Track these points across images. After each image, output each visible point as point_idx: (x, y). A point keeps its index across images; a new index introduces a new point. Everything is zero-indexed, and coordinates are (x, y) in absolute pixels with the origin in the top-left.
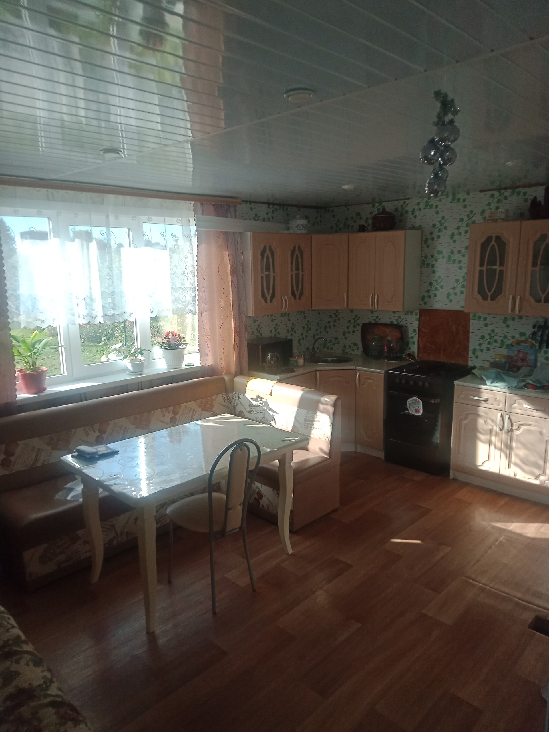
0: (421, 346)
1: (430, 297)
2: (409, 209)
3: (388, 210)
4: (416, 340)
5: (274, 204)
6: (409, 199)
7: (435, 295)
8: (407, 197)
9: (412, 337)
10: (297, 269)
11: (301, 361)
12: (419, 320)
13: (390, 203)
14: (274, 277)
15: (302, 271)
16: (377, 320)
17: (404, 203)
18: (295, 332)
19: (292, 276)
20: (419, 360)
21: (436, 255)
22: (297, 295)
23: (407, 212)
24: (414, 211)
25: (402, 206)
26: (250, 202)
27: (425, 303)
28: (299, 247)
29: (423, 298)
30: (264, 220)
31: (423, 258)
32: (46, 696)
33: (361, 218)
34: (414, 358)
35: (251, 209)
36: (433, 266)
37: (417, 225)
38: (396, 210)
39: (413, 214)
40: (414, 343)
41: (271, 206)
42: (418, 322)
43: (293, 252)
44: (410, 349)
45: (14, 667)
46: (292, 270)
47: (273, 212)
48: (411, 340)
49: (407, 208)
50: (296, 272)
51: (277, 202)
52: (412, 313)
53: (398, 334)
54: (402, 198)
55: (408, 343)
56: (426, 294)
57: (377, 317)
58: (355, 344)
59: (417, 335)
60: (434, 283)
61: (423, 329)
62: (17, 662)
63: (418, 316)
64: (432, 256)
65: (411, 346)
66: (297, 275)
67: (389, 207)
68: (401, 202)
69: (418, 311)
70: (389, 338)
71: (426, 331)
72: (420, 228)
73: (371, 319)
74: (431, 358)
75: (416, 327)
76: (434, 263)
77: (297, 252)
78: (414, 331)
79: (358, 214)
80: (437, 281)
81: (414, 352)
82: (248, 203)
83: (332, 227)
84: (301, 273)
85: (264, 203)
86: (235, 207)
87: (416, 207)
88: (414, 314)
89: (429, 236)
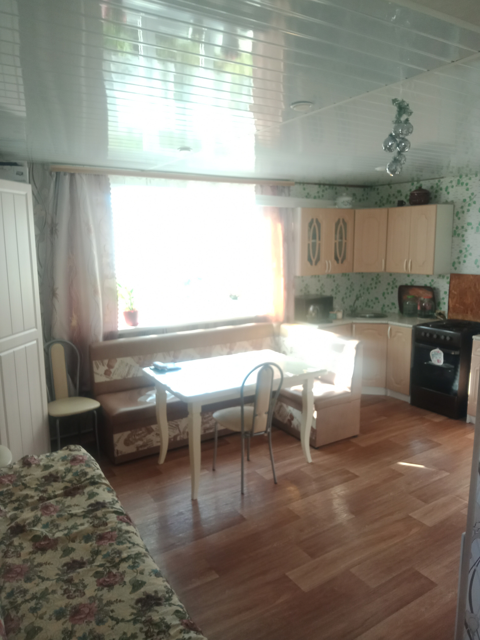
0: (451, 306)
1: (460, 263)
2: (443, 186)
3: (424, 187)
4: (446, 300)
5: (324, 185)
6: (443, 178)
7: (464, 262)
8: (442, 176)
9: (443, 299)
10: (341, 238)
11: (340, 315)
12: (450, 283)
13: (427, 181)
14: (319, 244)
15: (346, 239)
16: (413, 283)
17: (439, 181)
18: (339, 292)
19: (335, 244)
20: (449, 318)
21: (466, 226)
22: (340, 259)
23: (441, 189)
24: (447, 188)
25: (437, 184)
26: (303, 183)
27: (456, 269)
28: (343, 220)
29: (454, 264)
30: (315, 198)
31: (455, 229)
32: (112, 508)
33: (401, 195)
34: (444, 317)
35: (304, 189)
36: (463, 236)
37: (449, 200)
38: (432, 187)
39: (446, 190)
40: (444, 303)
41: (322, 186)
42: (448, 285)
43: (337, 224)
44: (441, 309)
45: (96, 490)
46: (336, 239)
47: (323, 191)
48: (442, 301)
49: (441, 186)
50: (340, 240)
51: (327, 183)
52: (443, 277)
53: (430, 295)
54: (437, 176)
55: (439, 304)
56: (456, 261)
57: (413, 280)
58: (393, 304)
59: (448, 297)
60: (464, 251)
61: (453, 291)
62: (98, 488)
63: (449, 280)
64: (463, 227)
65: (442, 306)
66: (340, 244)
67: (426, 185)
68: (437, 181)
69: (449, 276)
70: (422, 299)
71: (456, 293)
72: (452, 203)
73: (407, 281)
74: (460, 317)
75: (447, 289)
76: (464, 233)
77: (341, 223)
78: (445, 293)
79: (399, 192)
80: (466, 249)
81: (444, 312)
82: (302, 185)
83: (376, 203)
84: (344, 241)
85: (316, 184)
86: (289, 188)
87: (449, 185)
88: (445, 278)
89: (460, 210)
